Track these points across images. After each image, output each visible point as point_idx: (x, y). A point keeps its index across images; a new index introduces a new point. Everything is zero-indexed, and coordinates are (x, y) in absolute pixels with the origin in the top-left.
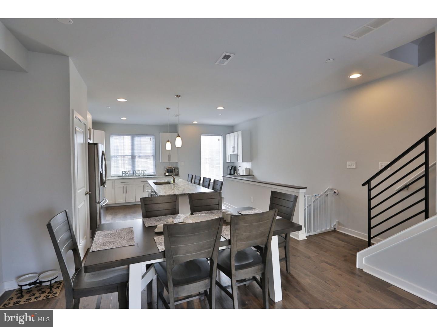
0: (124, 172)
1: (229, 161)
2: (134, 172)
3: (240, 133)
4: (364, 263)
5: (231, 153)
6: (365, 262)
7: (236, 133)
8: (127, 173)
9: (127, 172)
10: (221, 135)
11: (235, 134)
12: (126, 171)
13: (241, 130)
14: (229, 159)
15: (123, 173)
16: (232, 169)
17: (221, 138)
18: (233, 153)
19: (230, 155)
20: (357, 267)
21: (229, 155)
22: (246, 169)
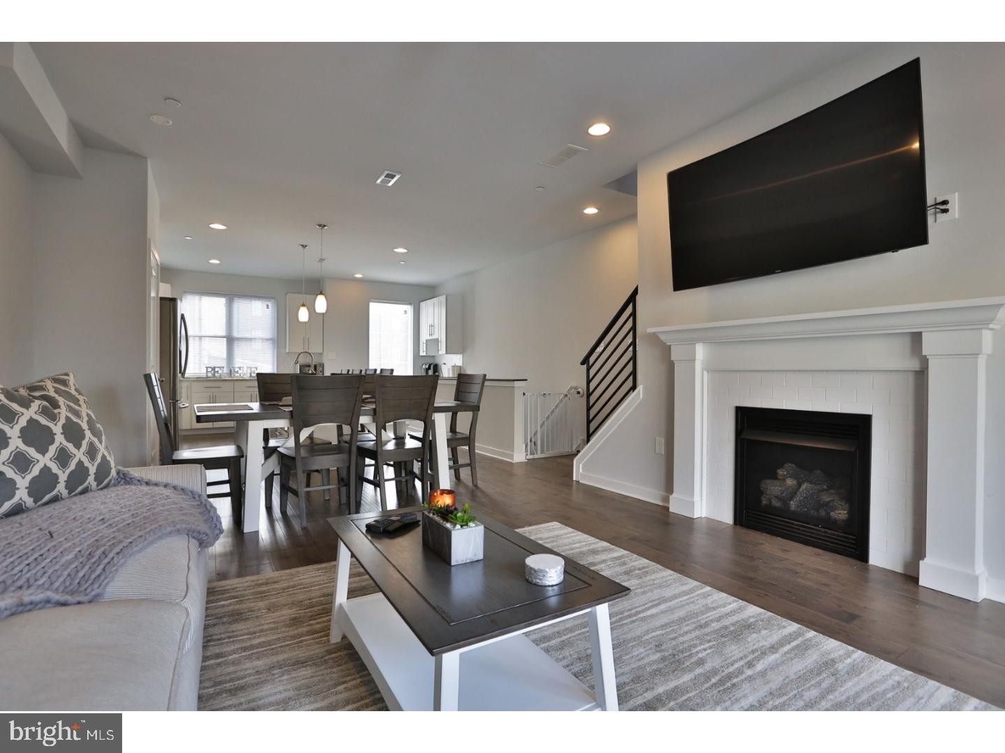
0: (209, 370)
1: (424, 354)
2: (231, 371)
3: (443, 298)
4: (581, 471)
5: (428, 338)
6: (583, 471)
7: (437, 298)
8: (218, 372)
9: (216, 370)
10: (411, 304)
11: (435, 300)
12: (215, 368)
13: (444, 294)
14: (425, 349)
15: (207, 372)
16: (429, 368)
17: (409, 309)
18: (431, 338)
19: (427, 341)
20: (574, 479)
21: (425, 342)
22: (454, 367)
